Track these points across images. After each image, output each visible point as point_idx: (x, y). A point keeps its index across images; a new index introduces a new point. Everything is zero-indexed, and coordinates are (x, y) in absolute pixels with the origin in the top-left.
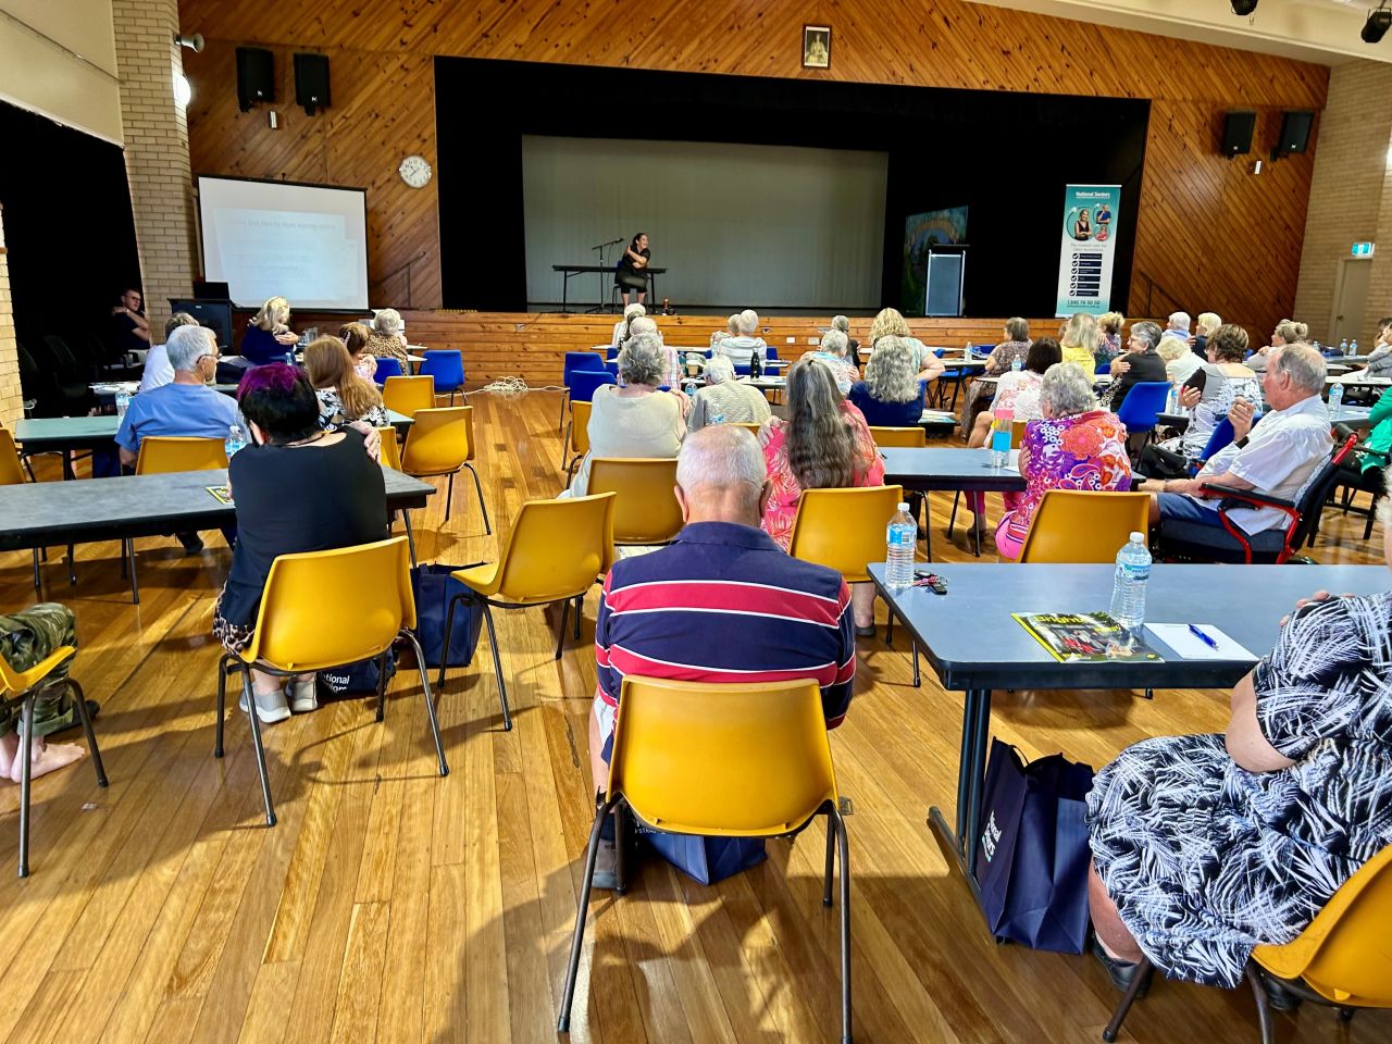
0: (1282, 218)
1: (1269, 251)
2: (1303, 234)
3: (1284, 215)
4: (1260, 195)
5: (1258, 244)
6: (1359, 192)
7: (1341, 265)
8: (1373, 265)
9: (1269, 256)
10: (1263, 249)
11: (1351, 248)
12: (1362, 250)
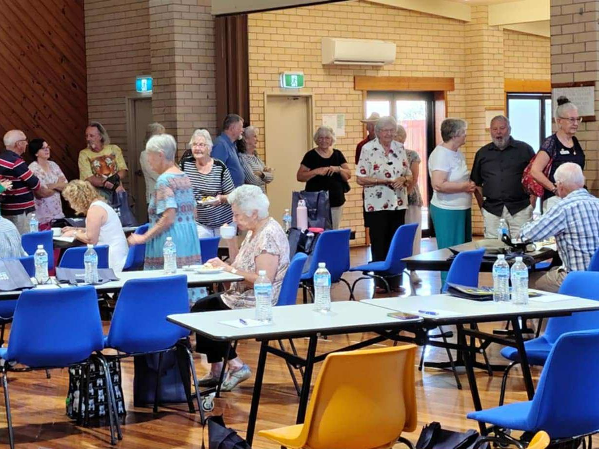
0: (54, 46)
1: (45, 90)
2: (84, 66)
3: (58, 43)
4: (22, 17)
5: (30, 80)
6: (133, 14)
7: (128, 107)
8: (154, 104)
9: (46, 98)
10: (37, 86)
11: (134, 84)
12: (144, 86)
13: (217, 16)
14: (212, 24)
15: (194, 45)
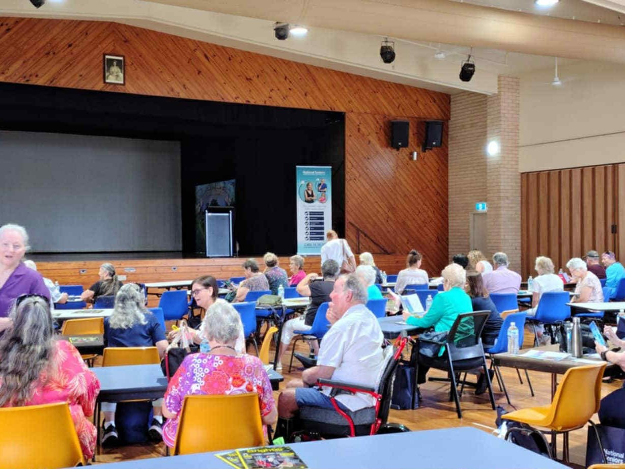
0: (434, 187)
1: (429, 208)
2: (447, 196)
3: (434, 184)
4: (419, 173)
5: (422, 204)
6: (475, 172)
7: (471, 217)
8: (488, 216)
9: (429, 212)
10: (424, 207)
11: (475, 206)
12: (481, 207)
13: (523, 173)
14: (520, 177)
15: (509, 188)
